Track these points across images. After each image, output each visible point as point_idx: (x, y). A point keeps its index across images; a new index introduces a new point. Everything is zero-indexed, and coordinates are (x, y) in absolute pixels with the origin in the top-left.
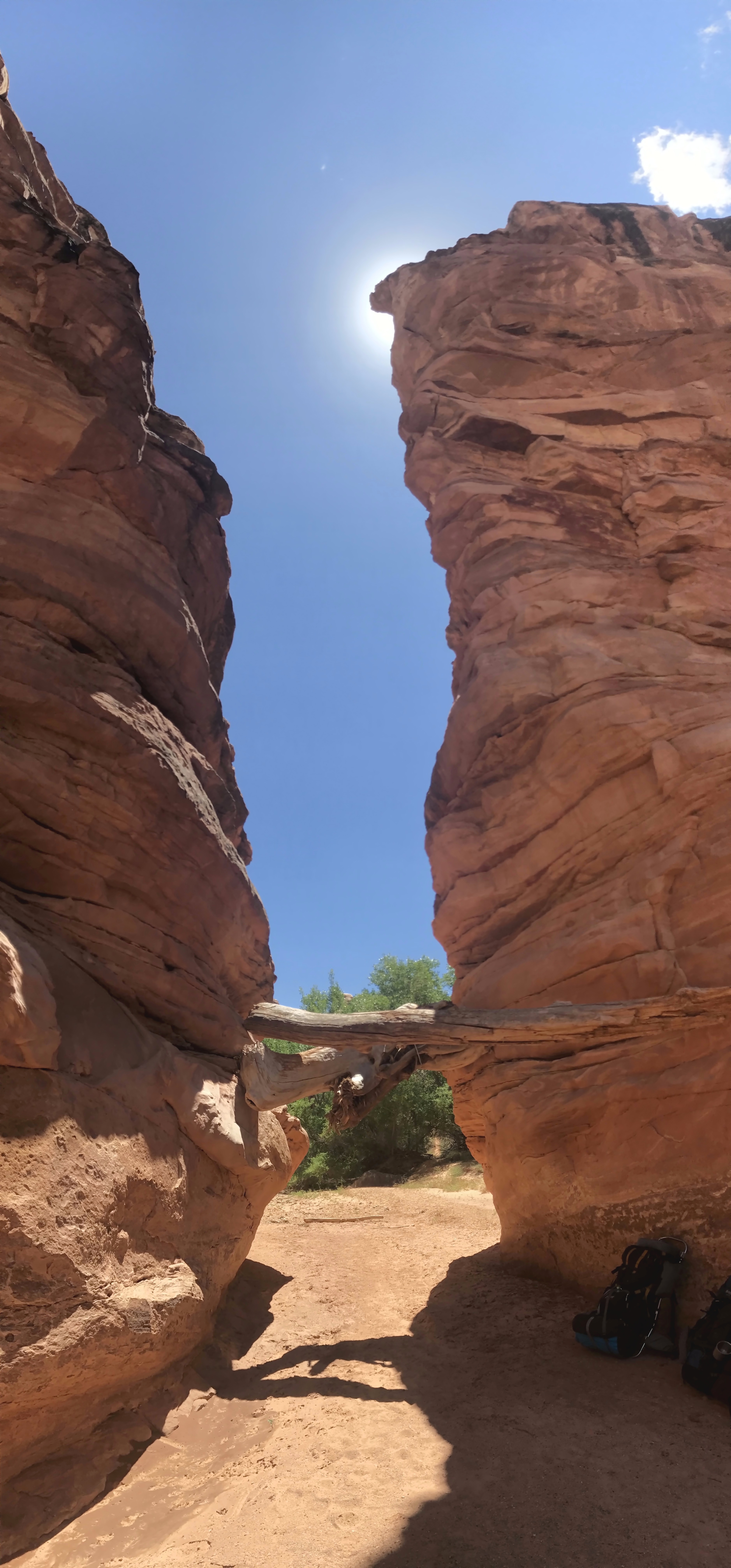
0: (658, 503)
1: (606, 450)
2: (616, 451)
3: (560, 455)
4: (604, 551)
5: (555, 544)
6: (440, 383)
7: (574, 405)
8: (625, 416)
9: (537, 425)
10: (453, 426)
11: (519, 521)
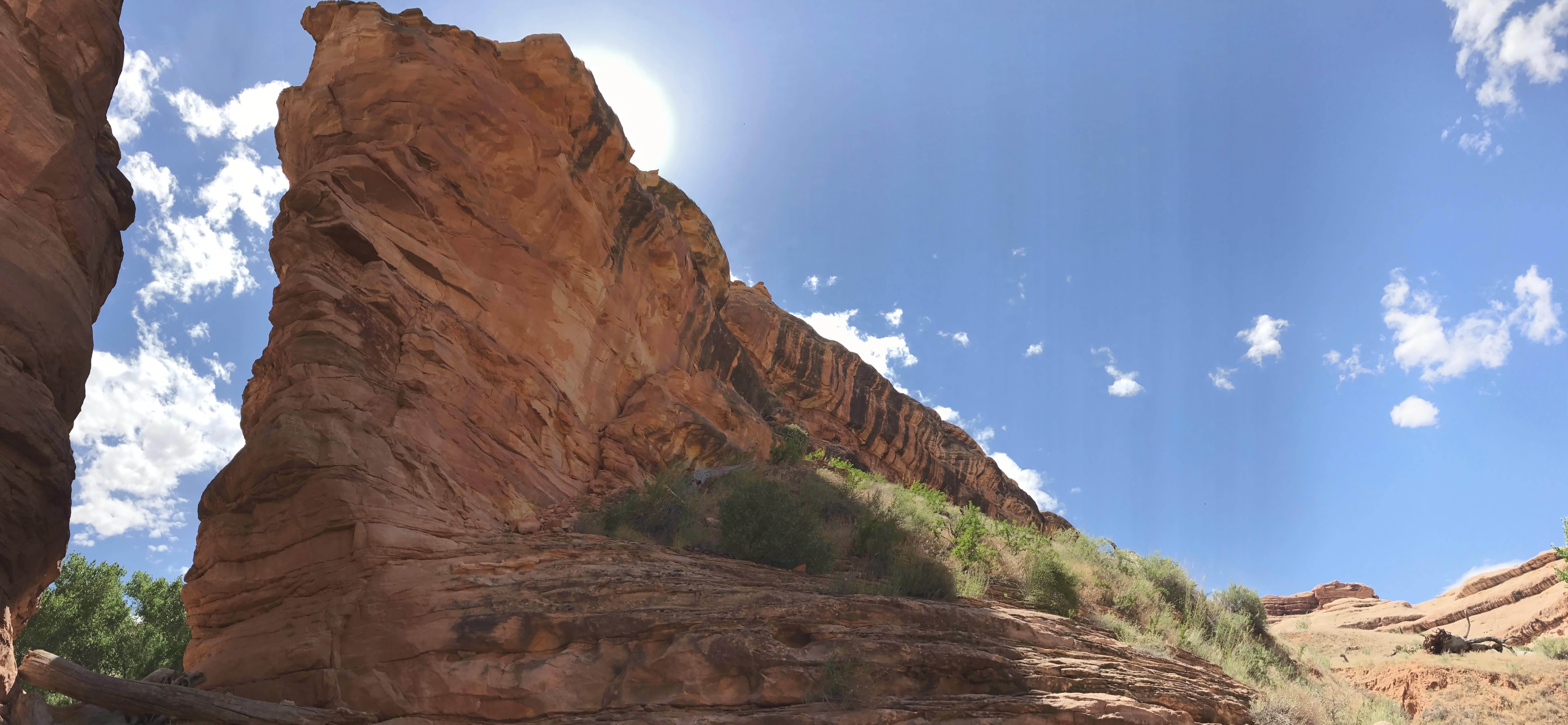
0: (421, 348)
1: (416, 292)
2: (421, 297)
3: (388, 285)
4: (376, 366)
5: (352, 349)
6: (335, 180)
7: (418, 249)
8: (442, 277)
9: (384, 248)
10: (326, 221)
11: (337, 323)
